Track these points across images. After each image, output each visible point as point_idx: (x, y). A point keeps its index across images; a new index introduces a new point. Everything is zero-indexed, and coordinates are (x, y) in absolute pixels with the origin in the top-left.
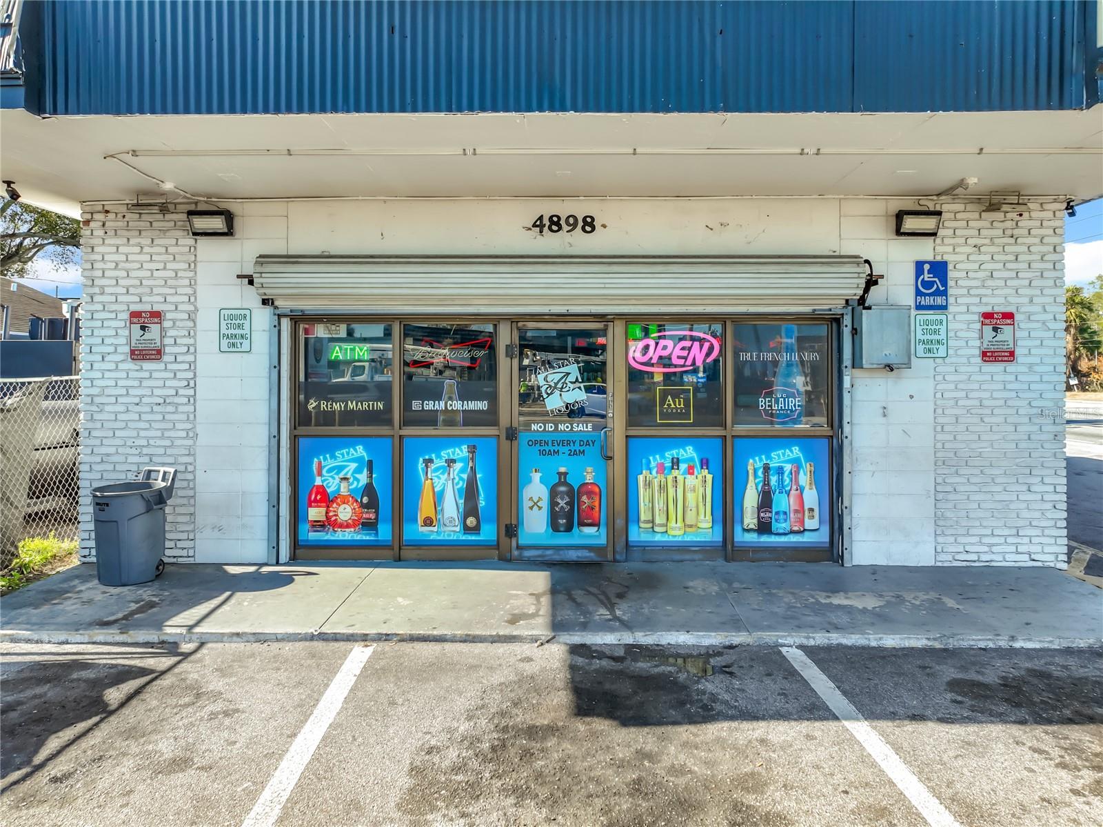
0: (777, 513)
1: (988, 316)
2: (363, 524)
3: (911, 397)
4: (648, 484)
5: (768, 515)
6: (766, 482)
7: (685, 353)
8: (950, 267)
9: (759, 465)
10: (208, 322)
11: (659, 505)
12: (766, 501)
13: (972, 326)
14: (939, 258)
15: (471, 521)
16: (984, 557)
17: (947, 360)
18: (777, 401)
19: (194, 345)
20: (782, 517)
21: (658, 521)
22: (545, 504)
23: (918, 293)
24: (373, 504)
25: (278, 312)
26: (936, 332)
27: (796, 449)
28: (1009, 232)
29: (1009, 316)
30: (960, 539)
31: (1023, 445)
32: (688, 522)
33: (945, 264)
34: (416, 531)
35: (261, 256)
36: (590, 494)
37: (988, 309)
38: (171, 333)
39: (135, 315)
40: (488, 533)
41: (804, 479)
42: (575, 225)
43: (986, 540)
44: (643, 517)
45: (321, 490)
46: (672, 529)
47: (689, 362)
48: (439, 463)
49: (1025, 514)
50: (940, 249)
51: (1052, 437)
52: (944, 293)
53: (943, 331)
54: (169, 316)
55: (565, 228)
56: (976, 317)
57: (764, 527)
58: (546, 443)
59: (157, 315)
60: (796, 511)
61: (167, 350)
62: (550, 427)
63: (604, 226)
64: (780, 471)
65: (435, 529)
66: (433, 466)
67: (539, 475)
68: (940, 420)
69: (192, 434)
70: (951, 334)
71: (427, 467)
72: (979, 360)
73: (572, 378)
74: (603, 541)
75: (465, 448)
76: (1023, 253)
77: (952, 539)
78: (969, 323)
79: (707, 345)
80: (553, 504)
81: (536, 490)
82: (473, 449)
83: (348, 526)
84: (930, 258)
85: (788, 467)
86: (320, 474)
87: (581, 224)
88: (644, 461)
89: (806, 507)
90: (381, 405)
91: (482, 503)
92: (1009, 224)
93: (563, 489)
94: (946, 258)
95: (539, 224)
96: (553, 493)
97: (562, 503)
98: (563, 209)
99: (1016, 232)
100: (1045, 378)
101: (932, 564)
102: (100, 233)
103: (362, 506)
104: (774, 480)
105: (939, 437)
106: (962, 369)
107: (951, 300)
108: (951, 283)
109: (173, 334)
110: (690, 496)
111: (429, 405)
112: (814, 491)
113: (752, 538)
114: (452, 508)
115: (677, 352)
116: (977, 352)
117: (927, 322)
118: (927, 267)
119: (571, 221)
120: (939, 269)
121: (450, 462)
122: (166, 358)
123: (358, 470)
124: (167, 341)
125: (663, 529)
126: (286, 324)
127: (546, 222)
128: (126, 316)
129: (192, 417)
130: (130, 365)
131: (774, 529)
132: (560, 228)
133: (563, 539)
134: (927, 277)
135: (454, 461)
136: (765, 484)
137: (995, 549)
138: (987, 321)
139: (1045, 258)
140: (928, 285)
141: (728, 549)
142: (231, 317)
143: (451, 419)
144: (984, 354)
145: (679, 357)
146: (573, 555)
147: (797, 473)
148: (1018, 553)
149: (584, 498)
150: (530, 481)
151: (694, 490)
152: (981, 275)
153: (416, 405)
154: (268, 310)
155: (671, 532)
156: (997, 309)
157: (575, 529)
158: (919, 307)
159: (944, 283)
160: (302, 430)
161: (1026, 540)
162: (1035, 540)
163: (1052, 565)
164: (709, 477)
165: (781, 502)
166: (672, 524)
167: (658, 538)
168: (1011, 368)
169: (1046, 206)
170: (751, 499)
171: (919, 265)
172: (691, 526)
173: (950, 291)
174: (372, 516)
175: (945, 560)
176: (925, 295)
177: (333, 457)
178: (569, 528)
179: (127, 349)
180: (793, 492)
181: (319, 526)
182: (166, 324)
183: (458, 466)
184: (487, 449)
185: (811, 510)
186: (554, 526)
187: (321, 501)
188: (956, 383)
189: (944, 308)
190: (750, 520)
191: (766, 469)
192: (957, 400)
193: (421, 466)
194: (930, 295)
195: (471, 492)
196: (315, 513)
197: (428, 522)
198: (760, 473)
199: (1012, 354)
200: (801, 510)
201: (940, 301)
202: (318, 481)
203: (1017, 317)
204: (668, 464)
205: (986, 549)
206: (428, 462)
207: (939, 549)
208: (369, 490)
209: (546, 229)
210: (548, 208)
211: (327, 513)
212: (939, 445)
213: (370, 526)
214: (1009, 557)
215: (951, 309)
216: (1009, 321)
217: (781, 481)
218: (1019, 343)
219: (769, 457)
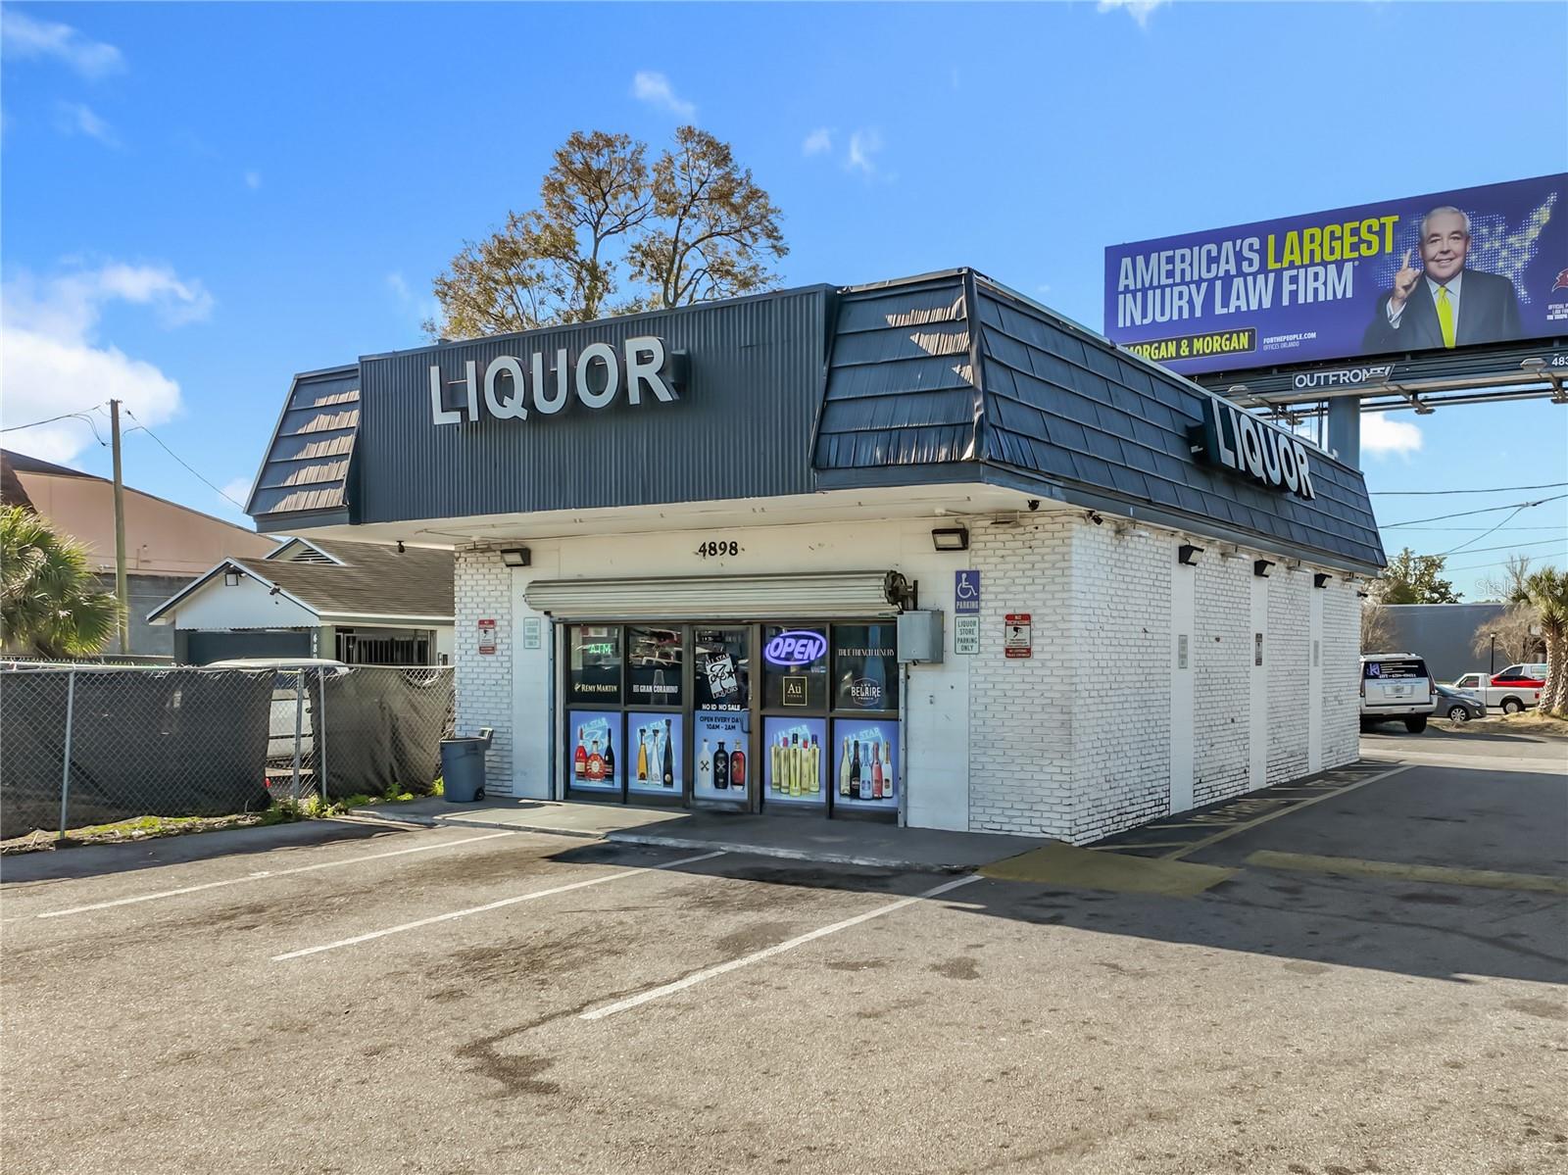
0: (863, 782)
1: (1009, 617)
2: (606, 776)
3: (952, 687)
4: (778, 754)
5: (857, 783)
6: (856, 757)
7: (802, 650)
8: (982, 575)
9: (852, 742)
10: (518, 626)
11: (784, 771)
12: (856, 772)
13: (999, 627)
14: (973, 568)
15: (667, 776)
16: (1005, 827)
17: (979, 656)
18: (864, 690)
19: (511, 643)
20: (867, 785)
21: (783, 784)
22: (711, 766)
23: (958, 599)
24: (611, 762)
25: (553, 619)
26: (971, 632)
27: (877, 729)
28: (1027, 544)
29: (1027, 617)
30: (988, 811)
31: (1036, 731)
32: (804, 786)
33: (977, 573)
34: (635, 784)
35: (534, 582)
36: (738, 759)
37: (1011, 612)
38: (499, 635)
39: (482, 622)
40: (678, 787)
41: (882, 755)
42: (725, 550)
43: (1008, 813)
44: (774, 781)
45: (582, 749)
46: (794, 791)
47: (806, 657)
48: (649, 733)
49: (1039, 791)
50: (975, 560)
51: (1059, 724)
52: (977, 598)
53: (976, 632)
54: (499, 623)
55: (720, 552)
56: (1001, 619)
57: (854, 793)
58: (712, 720)
59: (492, 622)
60: (876, 781)
61: (498, 647)
62: (714, 707)
63: (743, 550)
64: (866, 747)
65: (646, 782)
66: (646, 735)
67: (706, 744)
68: (972, 708)
69: (510, 706)
70: (982, 634)
71: (642, 735)
72: (1003, 656)
73: (727, 669)
74: (745, 797)
75: (664, 721)
76: (1038, 562)
77: (981, 810)
78: (995, 624)
79: (818, 643)
80: (716, 767)
81: (705, 754)
82: (668, 723)
83: (598, 777)
84: (968, 569)
85: (871, 745)
86: (582, 738)
87: (729, 548)
88: (775, 736)
89: (884, 778)
90: (615, 688)
91: (674, 764)
92: (1028, 536)
93: (721, 755)
94: (979, 568)
95: (703, 550)
96: (716, 758)
97: (721, 766)
98: (718, 538)
99: (1033, 543)
100: (1055, 672)
101: (966, 830)
102: (463, 566)
103: (606, 762)
104: (861, 754)
105: (973, 722)
106: (991, 664)
107: (983, 604)
108: (982, 589)
109: (500, 634)
110: (805, 765)
111: (644, 689)
112: (889, 765)
113: (846, 801)
114: (656, 767)
115: (799, 649)
116: (1002, 649)
117: (964, 624)
118: (964, 576)
119: (723, 546)
120: (974, 577)
121: (656, 732)
122: (498, 653)
123: (603, 736)
124: (498, 641)
125: (787, 791)
126: (559, 628)
127: (707, 548)
128: (476, 623)
129: (510, 695)
130: (479, 658)
131: (861, 795)
132: (716, 553)
133: (721, 794)
134: (964, 584)
135: (657, 731)
136: (854, 759)
137: (1014, 820)
138: (1010, 622)
139: (1057, 565)
140: (965, 591)
141: (830, 810)
142: (530, 624)
143: (660, 699)
144: (1007, 650)
145: (799, 653)
146: (727, 807)
147: (878, 749)
148: (1031, 825)
149: (735, 763)
150: (701, 749)
151: (807, 760)
152: (1006, 581)
153: (636, 688)
154: (547, 618)
155: (792, 793)
156: (1018, 612)
157: (729, 786)
158: (958, 611)
159: (977, 591)
160: (569, 707)
161: (1038, 814)
162: (1046, 815)
163: (1058, 837)
164: (817, 750)
165: (867, 774)
166: (793, 787)
167: (784, 797)
168: (1028, 663)
169: (1057, 520)
170: (845, 770)
171: (959, 574)
172: (805, 789)
173: (983, 597)
174: (610, 770)
175: (976, 828)
176: (963, 600)
177: (589, 726)
178: (725, 787)
179: (478, 647)
180: (875, 765)
181: (582, 776)
182: (497, 629)
183: (660, 735)
184: (677, 720)
185: (887, 780)
186: (717, 784)
187: (582, 758)
188: (986, 676)
189: (977, 611)
190: (845, 788)
191: (856, 744)
192: (986, 690)
193: (639, 734)
194: (966, 600)
195: (668, 754)
196: (579, 766)
197: (643, 777)
198: (852, 748)
199: (1029, 651)
200: (879, 781)
201: (974, 605)
202: (581, 743)
203: (1033, 618)
204: (790, 739)
205: (1007, 820)
206: (643, 731)
207: (972, 819)
208: (609, 751)
209: (707, 553)
210: (708, 538)
211: (586, 766)
212: (973, 729)
213: (610, 777)
214: (1024, 828)
215: (983, 612)
216: (1026, 622)
217: (866, 756)
218: (1035, 641)
219: (858, 736)
